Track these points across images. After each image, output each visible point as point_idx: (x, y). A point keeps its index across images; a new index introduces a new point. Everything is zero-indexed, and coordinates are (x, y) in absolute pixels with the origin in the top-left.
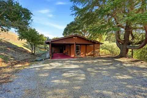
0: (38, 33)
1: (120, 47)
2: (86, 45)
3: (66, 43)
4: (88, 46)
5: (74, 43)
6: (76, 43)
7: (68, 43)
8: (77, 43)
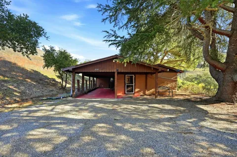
0: (71, 58)
1: (217, 77)
2: (146, 74)
3: (101, 71)
4: (149, 76)
5: (115, 71)
6: (117, 70)
7: (103, 71)
8: (120, 71)
